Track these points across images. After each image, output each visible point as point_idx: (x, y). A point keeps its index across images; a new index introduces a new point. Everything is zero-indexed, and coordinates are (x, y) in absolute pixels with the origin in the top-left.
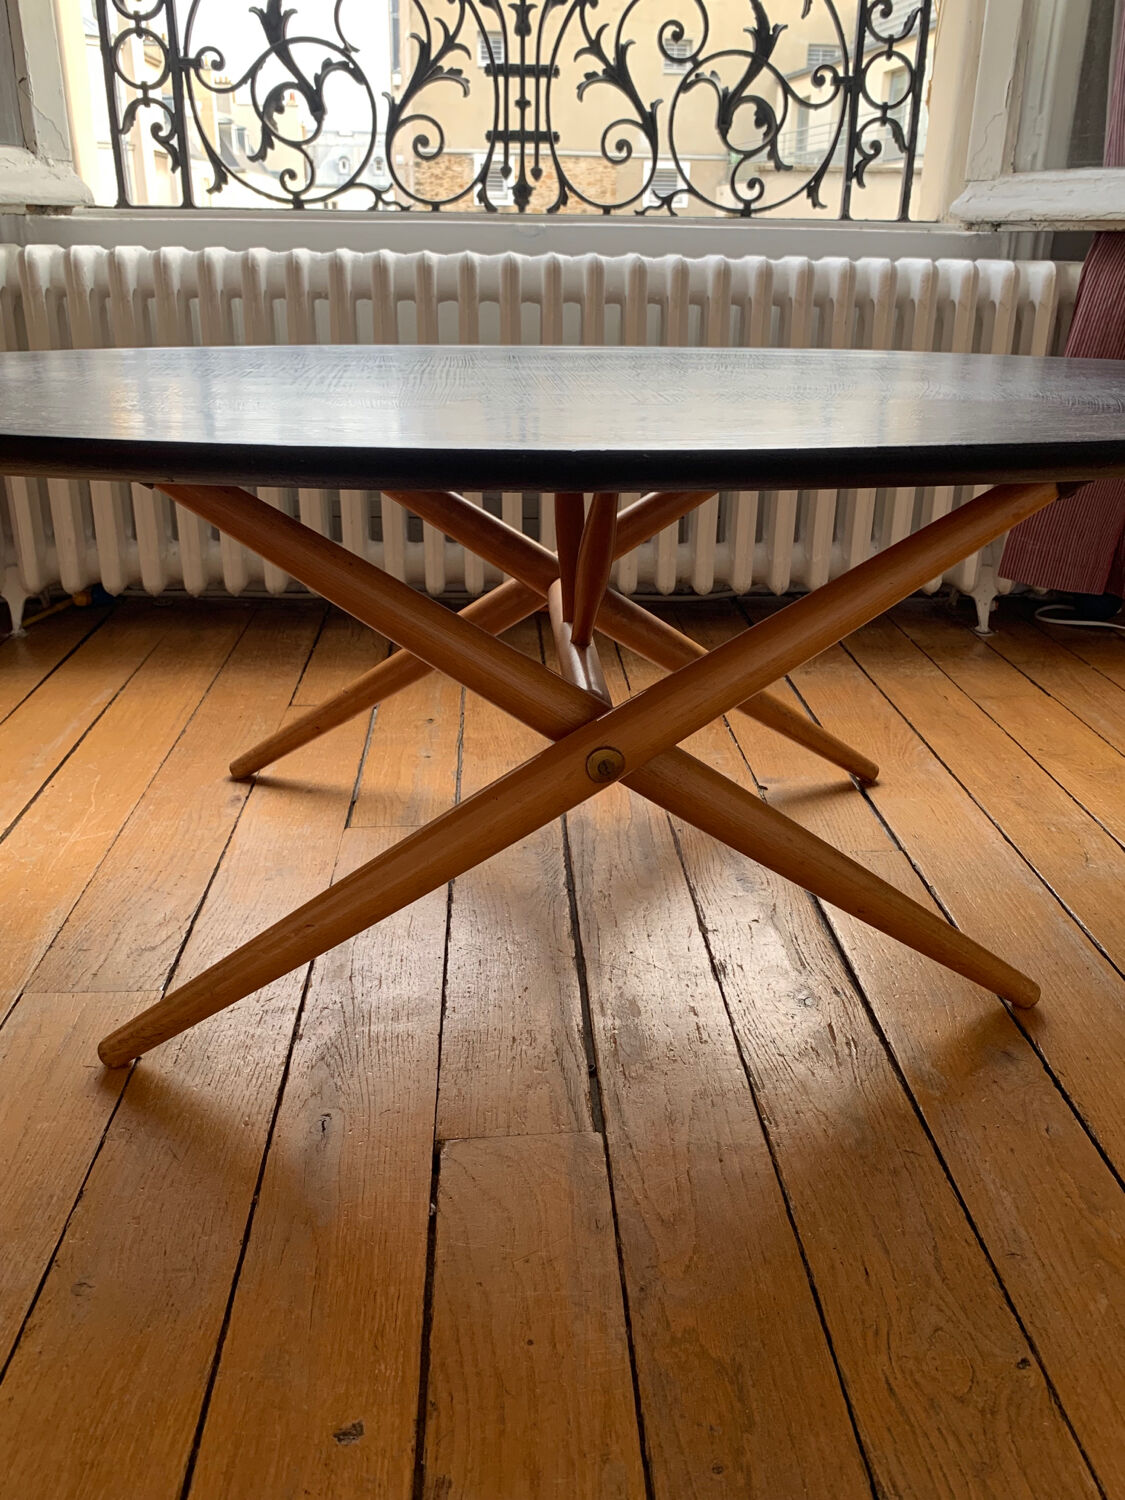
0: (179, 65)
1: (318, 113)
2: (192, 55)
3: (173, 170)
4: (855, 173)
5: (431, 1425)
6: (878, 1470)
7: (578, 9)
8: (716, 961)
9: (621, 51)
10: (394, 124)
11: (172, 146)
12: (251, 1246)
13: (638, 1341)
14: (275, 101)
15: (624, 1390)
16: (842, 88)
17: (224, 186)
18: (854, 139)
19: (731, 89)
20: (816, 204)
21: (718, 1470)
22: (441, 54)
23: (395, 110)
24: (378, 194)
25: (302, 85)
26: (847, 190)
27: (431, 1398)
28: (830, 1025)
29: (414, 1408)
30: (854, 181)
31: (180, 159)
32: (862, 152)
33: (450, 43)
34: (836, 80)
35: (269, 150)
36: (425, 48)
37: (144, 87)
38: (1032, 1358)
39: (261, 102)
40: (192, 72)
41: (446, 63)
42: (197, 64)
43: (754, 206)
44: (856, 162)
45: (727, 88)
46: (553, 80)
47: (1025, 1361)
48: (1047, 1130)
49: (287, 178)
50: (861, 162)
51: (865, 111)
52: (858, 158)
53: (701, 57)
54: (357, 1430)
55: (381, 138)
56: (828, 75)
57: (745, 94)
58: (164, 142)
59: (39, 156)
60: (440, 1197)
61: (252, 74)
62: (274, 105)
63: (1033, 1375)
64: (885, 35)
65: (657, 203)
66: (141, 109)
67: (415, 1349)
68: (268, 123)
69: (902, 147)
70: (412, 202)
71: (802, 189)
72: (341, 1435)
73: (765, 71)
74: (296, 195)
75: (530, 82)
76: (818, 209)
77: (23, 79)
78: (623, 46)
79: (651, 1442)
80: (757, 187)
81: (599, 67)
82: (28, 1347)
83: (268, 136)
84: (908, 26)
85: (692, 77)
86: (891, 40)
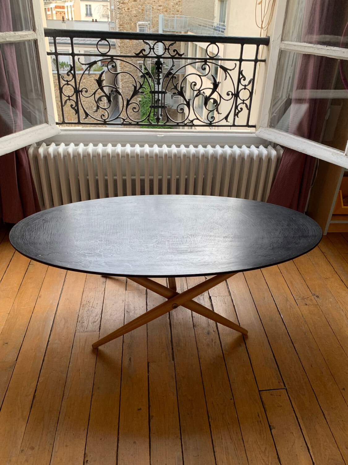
0: (77, 91)
1: (110, 102)
2: (80, 90)
3: (76, 114)
4: (236, 115)
5: (150, 408)
6: (209, 414)
7: (172, 79)
8: (194, 324)
9: (182, 88)
10: (128, 104)
11: (75, 109)
12: (122, 381)
13: (178, 396)
14: (100, 99)
15: (176, 403)
16: (234, 96)
17: (87, 117)
18: (236, 107)
19: (208, 96)
20: (227, 121)
21: (188, 414)
22: (139, 89)
23: (128, 101)
24: (124, 120)
25: (106, 96)
26: (234, 119)
27: (150, 404)
28: (212, 339)
29: (148, 406)
30: (236, 116)
31: (77, 112)
32: (238, 110)
33: (141, 86)
34: (232, 94)
35: (98, 110)
36: (135, 87)
37: (69, 96)
38: (233, 398)
39: (96, 100)
40: (80, 93)
41: (140, 91)
42: (81, 91)
43: (212, 122)
44: (237, 112)
45: (207, 96)
46: (166, 94)
47: (231, 399)
48: (243, 360)
49: (102, 116)
50: (238, 112)
51: (239, 101)
52: (237, 111)
53: (200, 89)
54: (141, 409)
55: (125, 108)
56: (230, 93)
57: (211, 97)
58: (74, 108)
59: (49, 124)
60: (149, 373)
61: (95, 93)
62: (99, 100)
63: (232, 401)
64: (244, 85)
65: (190, 122)
66: (68, 101)
67: (147, 397)
68: (98, 104)
69: (248, 109)
70: (132, 121)
71: (224, 119)
72: (138, 410)
73: (216, 92)
74: (105, 120)
75: (160, 95)
76: (227, 122)
77: (46, 109)
78: (182, 87)
79: (180, 410)
80: (213, 118)
81: (176, 92)
82: (94, 397)
83: (98, 107)
84: (249, 83)
85: (199, 94)
86: (245, 86)
